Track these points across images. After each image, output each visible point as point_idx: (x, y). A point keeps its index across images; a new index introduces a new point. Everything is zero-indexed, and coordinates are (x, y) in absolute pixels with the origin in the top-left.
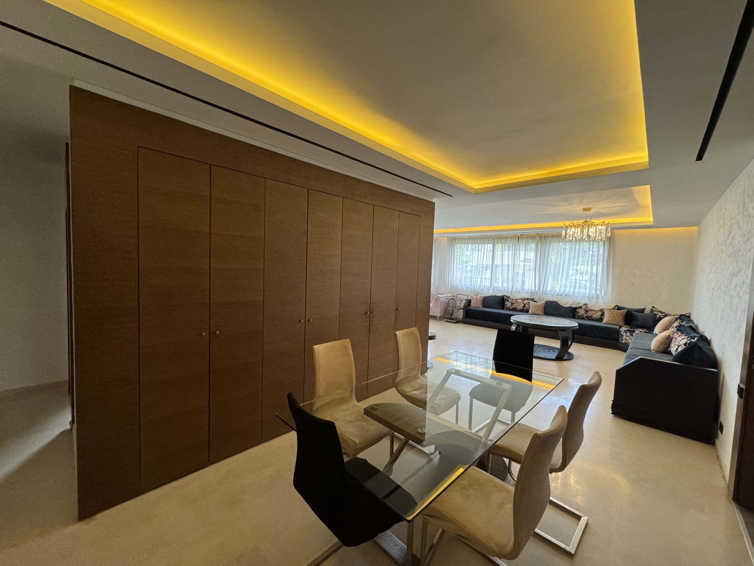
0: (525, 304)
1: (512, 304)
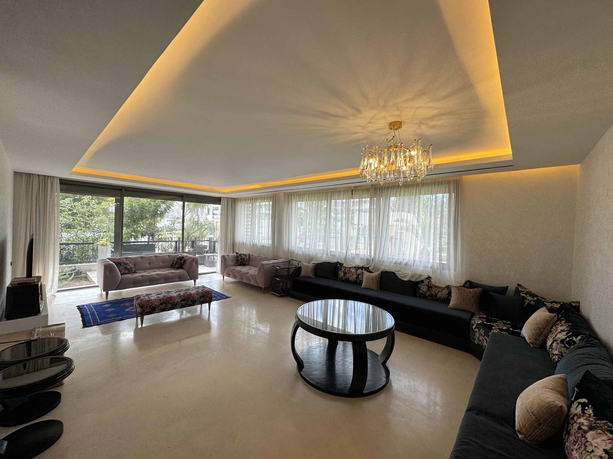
0: (359, 275)
1: (344, 273)
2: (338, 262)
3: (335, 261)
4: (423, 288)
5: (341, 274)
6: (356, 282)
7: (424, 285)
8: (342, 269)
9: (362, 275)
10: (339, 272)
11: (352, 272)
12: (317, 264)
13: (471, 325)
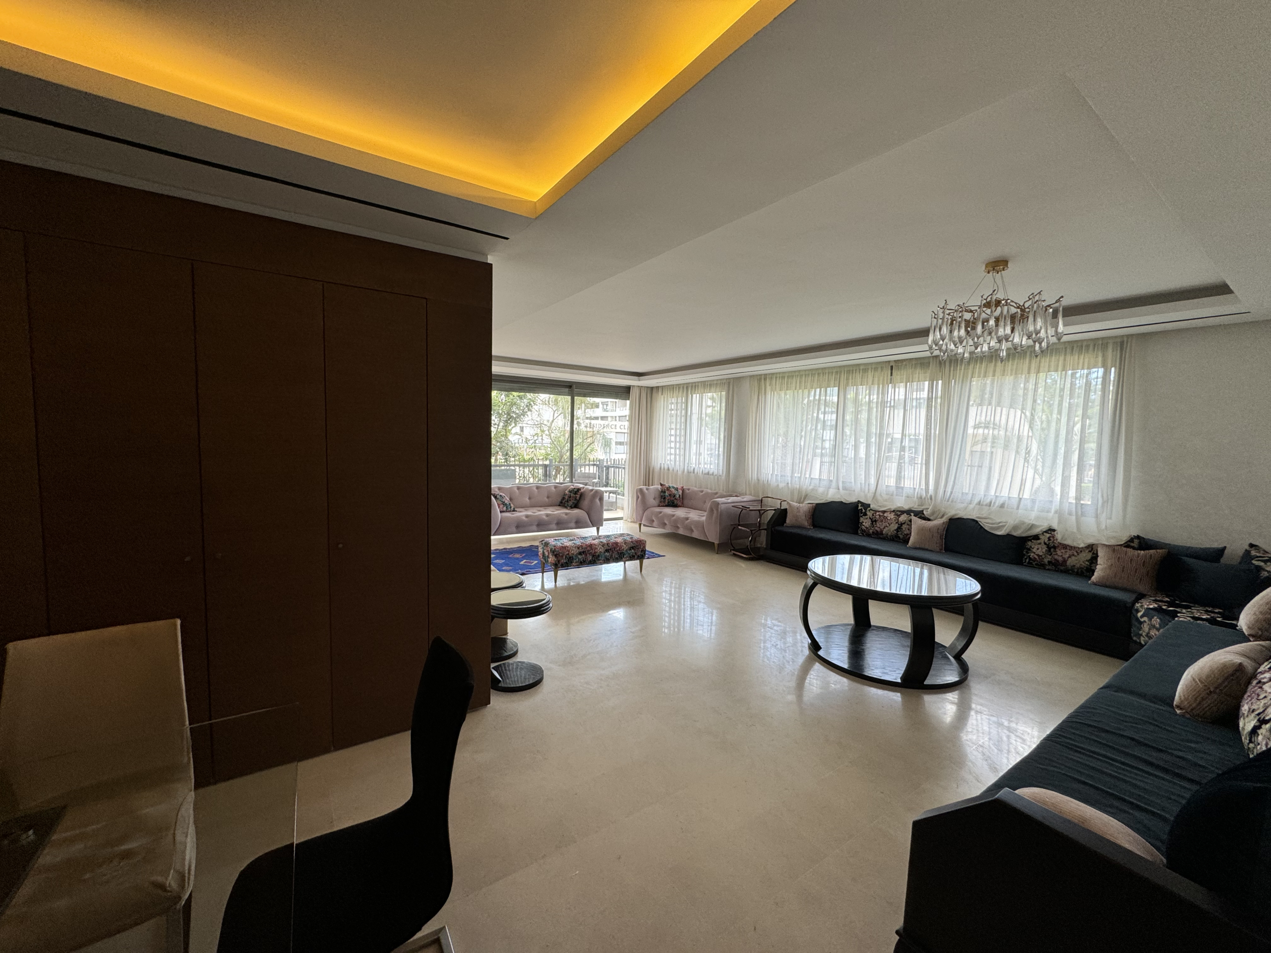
0: (902, 524)
1: (872, 522)
2: (859, 501)
3: (853, 499)
4: (1038, 550)
5: (866, 523)
6: (897, 536)
7: (1040, 544)
8: (868, 513)
9: (908, 525)
10: (862, 519)
11: (889, 518)
12: (817, 505)
13: (1134, 612)
